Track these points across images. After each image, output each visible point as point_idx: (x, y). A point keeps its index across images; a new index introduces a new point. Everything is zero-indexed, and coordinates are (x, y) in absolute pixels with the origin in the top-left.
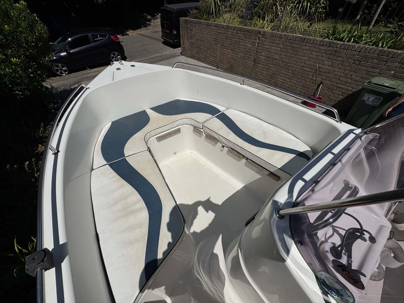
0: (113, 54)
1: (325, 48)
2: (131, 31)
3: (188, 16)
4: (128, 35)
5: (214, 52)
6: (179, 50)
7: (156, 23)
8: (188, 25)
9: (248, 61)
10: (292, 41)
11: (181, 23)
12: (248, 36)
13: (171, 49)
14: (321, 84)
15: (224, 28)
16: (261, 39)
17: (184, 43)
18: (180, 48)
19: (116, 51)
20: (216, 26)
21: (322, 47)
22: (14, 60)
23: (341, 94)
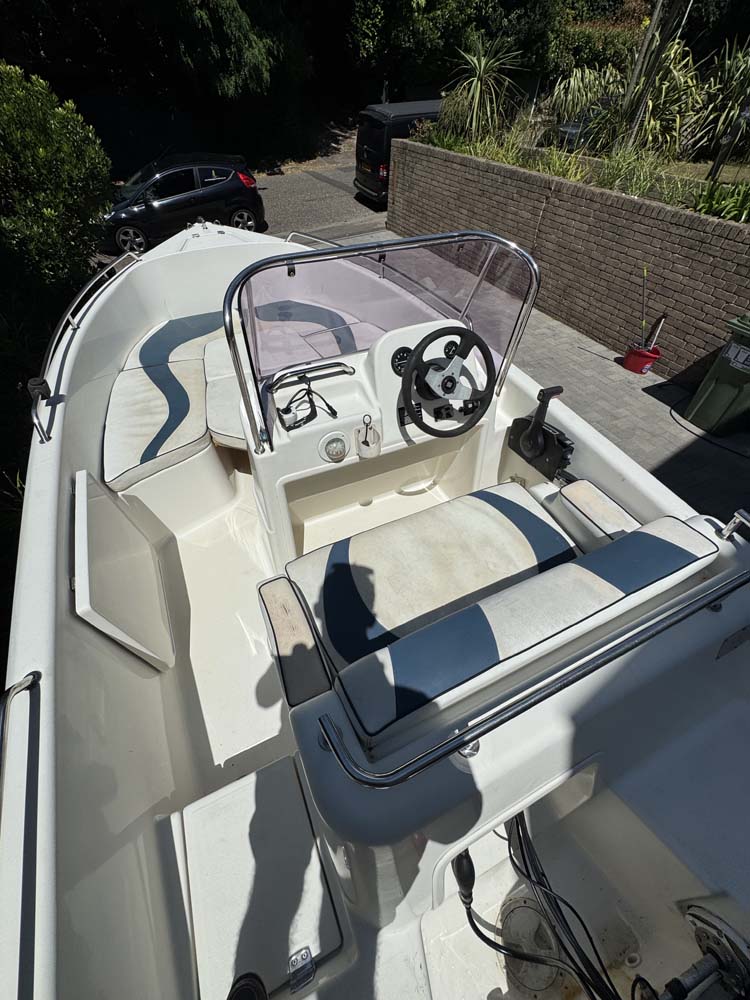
0: (239, 217)
1: (682, 231)
2: (293, 163)
3: (412, 135)
4: (282, 173)
5: (452, 226)
6: (382, 217)
7: (349, 145)
8: (408, 158)
10: (613, 210)
11: (393, 150)
12: (525, 193)
13: (372, 212)
14: (663, 317)
15: (478, 169)
16: (552, 200)
17: (393, 201)
18: (385, 213)
19: (246, 209)
20: (464, 163)
21: (673, 229)
23: (703, 344)
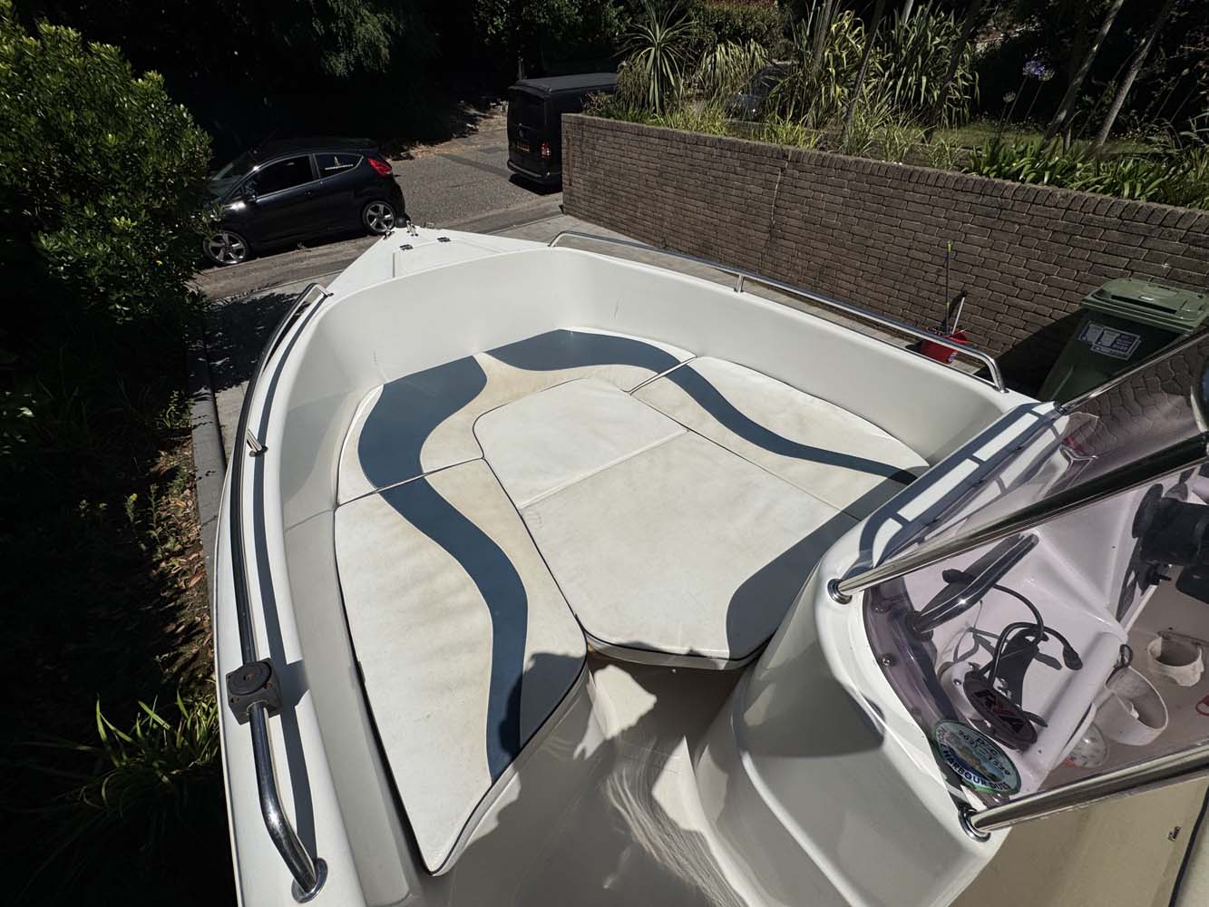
0: (373, 210)
1: (971, 198)
2: (423, 146)
3: (586, 109)
4: (412, 158)
5: (654, 206)
6: (556, 199)
7: (495, 126)
8: (585, 134)
9: (752, 232)
10: (875, 179)
11: (565, 127)
12: (752, 165)
13: (536, 195)
14: (964, 296)
15: (685, 142)
16: (789, 171)
17: (570, 180)
18: (559, 195)
19: (382, 200)
20: (662, 136)
21: (961, 197)
22: (120, 222)
23: (1022, 324)
